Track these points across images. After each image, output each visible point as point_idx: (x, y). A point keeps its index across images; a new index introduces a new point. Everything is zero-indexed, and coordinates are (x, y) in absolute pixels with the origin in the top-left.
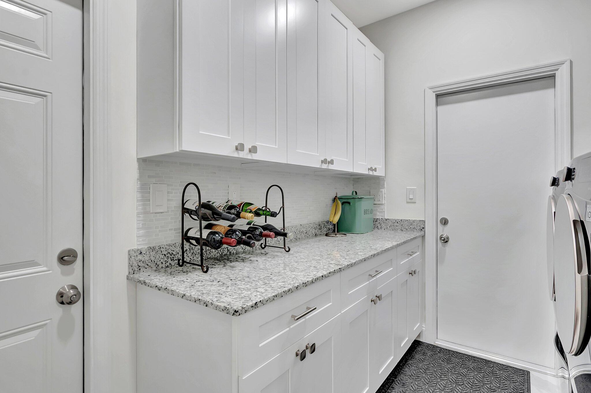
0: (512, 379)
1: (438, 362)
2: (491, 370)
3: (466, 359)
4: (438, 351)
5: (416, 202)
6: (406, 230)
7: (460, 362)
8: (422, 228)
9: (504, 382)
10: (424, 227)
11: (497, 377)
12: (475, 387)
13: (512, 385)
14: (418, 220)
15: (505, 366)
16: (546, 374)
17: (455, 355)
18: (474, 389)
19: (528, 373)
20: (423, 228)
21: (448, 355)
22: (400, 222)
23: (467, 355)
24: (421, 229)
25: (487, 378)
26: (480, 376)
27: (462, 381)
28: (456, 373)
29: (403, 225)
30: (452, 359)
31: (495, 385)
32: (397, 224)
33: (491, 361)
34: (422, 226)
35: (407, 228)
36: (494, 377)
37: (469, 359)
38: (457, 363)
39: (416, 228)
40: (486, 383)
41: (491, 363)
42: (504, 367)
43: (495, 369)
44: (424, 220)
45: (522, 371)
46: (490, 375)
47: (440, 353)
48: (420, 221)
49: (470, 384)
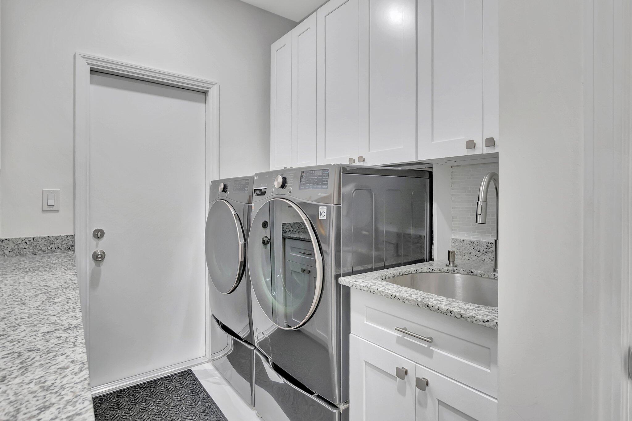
0: (185, 385)
1: (108, 415)
2: (164, 388)
3: (134, 391)
4: (99, 401)
5: (59, 211)
6: (42, 253)
7: (132, 399)
8: (69, 246)
9: (180, 391)
10: (73, 244)
11: (173, 391)
12: (163, 414)
13: (188, 390)
14: (63, 236)
15: (171, 376)
16: (201, 364)
17: (121, 394)
18: (164, 417)
19: (190, 370)
20: (73, 246)
21: (113, 399)
22: (32, 241)
23: (133, 387)
24: (69, 248)
25: (167, 398)
26: (160, 400)
27: (148, 417)
28: (135, 413)
29: (38, 245)
30: (121, 402)
31: (177, 400)
32: (26, 245)
33: (158, 379)
34: (71, 243)
35: (43, 249)
36: (171, 392)
37: (137, 390)
38: (130, 402)
39: (60, 247)
40: (169, 402)
41: (159, 381)
42: (171, 378)
43: (166, 384)
44: (73, 234)
45: (186, 372)
46: (166, 393)
47: (103, 403)
48: (67, 236)
49: (156, 415)
